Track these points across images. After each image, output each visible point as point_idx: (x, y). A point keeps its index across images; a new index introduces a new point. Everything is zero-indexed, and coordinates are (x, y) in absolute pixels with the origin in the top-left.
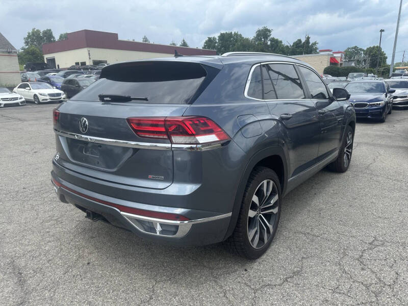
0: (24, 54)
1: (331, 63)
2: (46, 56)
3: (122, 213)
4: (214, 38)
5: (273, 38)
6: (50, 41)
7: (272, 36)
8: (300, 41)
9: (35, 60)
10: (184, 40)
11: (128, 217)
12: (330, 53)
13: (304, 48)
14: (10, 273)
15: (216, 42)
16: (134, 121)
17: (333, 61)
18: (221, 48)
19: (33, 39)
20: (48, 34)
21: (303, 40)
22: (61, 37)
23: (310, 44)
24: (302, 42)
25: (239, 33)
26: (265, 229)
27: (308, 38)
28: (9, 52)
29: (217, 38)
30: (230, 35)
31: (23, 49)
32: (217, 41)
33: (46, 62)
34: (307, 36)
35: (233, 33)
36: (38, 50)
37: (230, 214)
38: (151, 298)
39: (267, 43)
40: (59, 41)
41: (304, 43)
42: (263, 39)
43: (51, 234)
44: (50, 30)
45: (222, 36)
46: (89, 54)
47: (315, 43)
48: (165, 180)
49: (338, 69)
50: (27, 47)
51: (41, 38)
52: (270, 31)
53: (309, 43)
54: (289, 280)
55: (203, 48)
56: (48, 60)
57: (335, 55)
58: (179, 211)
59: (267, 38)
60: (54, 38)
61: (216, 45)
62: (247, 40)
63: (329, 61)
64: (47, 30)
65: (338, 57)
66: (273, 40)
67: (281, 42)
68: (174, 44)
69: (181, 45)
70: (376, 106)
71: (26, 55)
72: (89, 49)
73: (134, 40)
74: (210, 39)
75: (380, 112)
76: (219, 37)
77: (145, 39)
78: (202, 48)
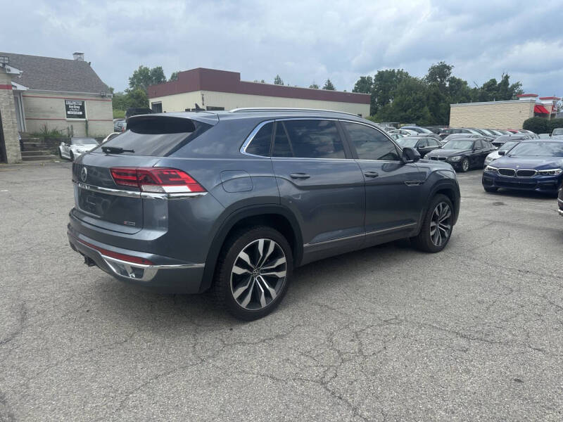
0: (127, 97)
1: (536, 114)
2: (152, 101)
3: (103, 256)
4: (368, 78)
5: (453, 78)
6: (160, 82)
7: (451, 75)
8: (494, 81)
9: (140, 105)
10: (329, 81)
11: (107, 259)
12: (534, 99)
13: (500, 91)
14: (17, 312)
15: (372, 84)
16: (115, 171)
17: (540, 111)
18: (378, 91)
19: (139, 79)
20: (158, 73)
21: (499, 81)
22: (173, 76)
23: (509, 86)
24: (498, 83)
25: (404, 71)
26: (263, 291)
27: (507, 77)
28: (103, 97)
29: (374, 78)
30: (392, 74)
31: (127, 91)
32: (373, 82)
33: (151, 108)
34: (505, 75)
35: (396, 71)
36: (144, 93)
37: (203, 265)
38: (126, 341)
39: (445, 84)
40: (170, 81)
41: (500, 84)
42: (439, 80)
43: (70, 285)
44: (160, 68)
45: (381, 76)
46: (203, 98)
47: (517, 85)
48: (136, 226)
49: (546, 121)
50: (132, 89)
51: (150, 78)
52: (449, 68)
53: (508, 84)
54: (267, 341)
55: (353, 91)
56: (153, 105)
57: (544, 102)
58: (146, 255)
59: (445, 78)
60: (164, 78)
61: (372, 87)
62: (415, 79)
63: (533, 110)
64: (158, 68)
65: (547, 105)
66: (453, 80)
67: (466, 83)
68: (315, 86)
69: (324, 88)
70: (548, 175)
71: (129, 98)
72: (204, 92)
73: (263, 81)
74: (363, 79)
75: (554, 183)
76: (376, 76)
77: (278, 80)
78: (351, 92)
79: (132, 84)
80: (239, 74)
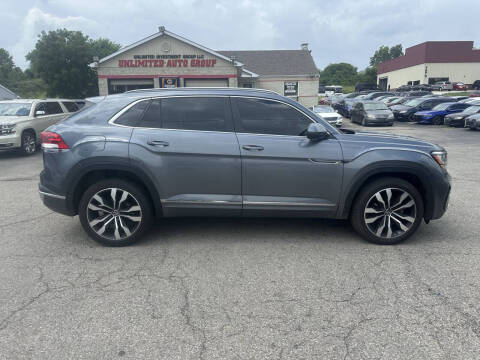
2: (381, 76)
19: (379, 58)
20: (397, 50)
28: (312, 77)
31: (367, 69)
33: (378, 83)
44: (400, 45)
46: (426, 70)
51: (389, 56)
56: (380, 80)
64: (397, 46)
72: (427, 64)
79: (372, 63)
80: (472, 43)
